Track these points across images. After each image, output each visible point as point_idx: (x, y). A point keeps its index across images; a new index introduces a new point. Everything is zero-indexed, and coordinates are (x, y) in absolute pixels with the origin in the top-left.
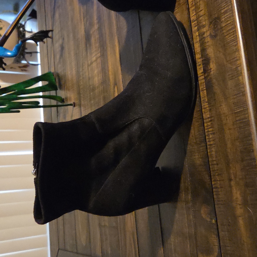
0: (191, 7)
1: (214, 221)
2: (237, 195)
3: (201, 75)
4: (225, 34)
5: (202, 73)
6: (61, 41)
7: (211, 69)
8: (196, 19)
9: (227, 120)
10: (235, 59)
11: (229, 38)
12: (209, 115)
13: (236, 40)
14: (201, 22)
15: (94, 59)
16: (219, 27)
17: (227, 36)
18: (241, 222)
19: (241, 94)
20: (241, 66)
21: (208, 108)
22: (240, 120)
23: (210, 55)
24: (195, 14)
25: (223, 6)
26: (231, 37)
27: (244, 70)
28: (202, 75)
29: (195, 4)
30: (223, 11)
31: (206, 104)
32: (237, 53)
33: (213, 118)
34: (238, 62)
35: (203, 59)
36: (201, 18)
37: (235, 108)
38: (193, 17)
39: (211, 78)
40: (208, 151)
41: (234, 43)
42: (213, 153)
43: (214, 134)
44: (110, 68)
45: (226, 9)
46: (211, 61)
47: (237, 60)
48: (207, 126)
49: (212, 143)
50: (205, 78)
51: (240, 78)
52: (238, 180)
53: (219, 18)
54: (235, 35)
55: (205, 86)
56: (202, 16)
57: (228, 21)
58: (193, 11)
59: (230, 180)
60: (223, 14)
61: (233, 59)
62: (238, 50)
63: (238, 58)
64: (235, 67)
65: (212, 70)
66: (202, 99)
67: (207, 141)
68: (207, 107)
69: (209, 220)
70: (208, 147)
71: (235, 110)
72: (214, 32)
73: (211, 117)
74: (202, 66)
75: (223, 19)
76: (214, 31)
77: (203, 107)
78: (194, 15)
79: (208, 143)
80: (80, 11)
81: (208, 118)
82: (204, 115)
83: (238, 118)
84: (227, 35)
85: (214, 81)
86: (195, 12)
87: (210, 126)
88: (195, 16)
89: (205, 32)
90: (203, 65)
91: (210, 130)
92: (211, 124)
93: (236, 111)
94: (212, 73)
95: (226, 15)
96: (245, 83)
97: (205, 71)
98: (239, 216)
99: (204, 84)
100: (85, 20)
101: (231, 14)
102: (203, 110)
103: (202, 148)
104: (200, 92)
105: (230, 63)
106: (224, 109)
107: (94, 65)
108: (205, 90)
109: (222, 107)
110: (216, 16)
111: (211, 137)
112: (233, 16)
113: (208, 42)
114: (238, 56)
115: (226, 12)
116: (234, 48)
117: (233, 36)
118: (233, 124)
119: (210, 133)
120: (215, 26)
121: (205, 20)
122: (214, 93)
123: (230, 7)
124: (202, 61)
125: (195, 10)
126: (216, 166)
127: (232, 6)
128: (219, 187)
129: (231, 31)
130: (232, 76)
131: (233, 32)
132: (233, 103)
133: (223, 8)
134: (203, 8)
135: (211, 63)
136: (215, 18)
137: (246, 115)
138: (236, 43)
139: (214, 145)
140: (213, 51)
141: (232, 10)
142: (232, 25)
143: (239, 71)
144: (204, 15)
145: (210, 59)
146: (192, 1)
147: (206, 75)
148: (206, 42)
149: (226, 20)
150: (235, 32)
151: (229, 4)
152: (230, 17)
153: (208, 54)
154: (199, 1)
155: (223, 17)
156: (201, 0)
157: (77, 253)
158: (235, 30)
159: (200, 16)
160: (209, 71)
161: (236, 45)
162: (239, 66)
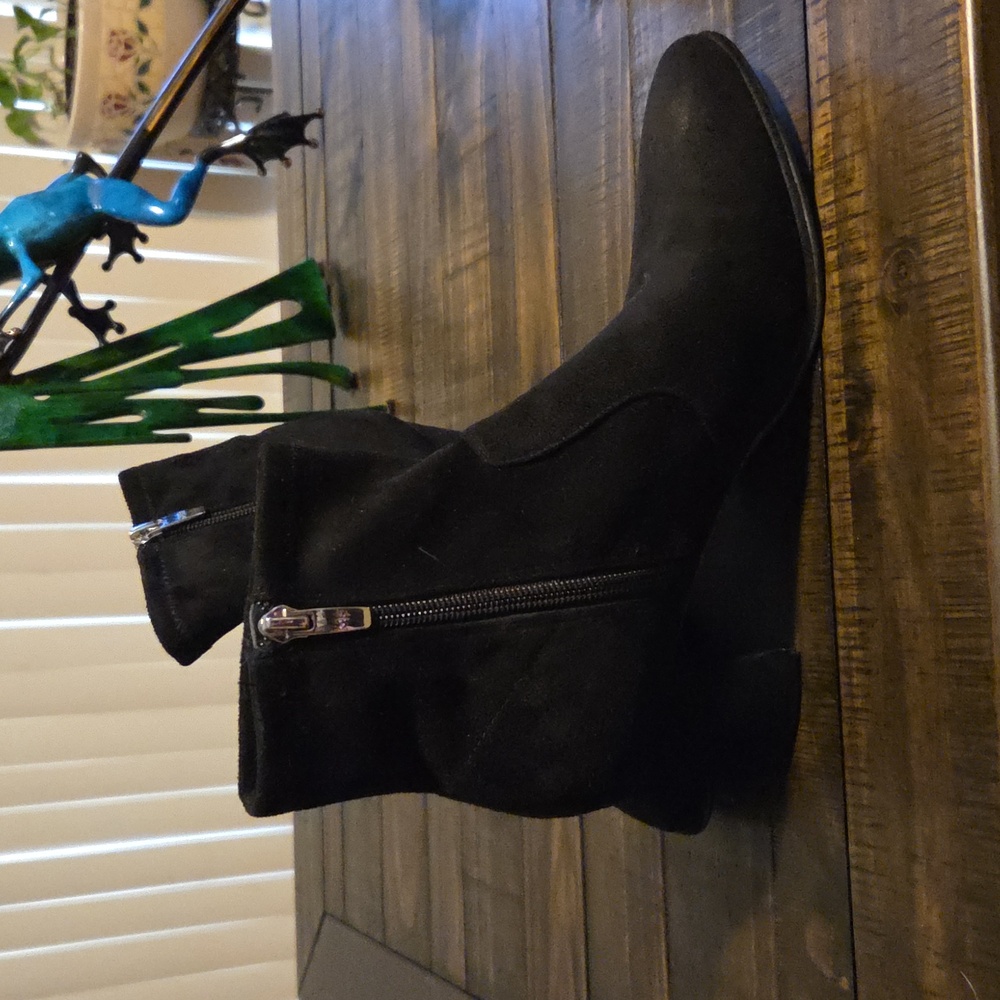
0: (821, 168)
1: (845, 983)
2: (930, 916)
3: (839, 440)
4: (935, 313)
5: (841, 434)
6: (350, 151)
7: (874, 429)
8: (834, 219)
9: (916, 636)
10: (963, 419)
11: (946, 333)
12: (855, 599)
13: (968, 346)
14: (851, 237)
15: (467, 257)
16: (913, 278)
17: (940, 322)
19: (973, 557)
20: (979, 450)
21: (854, 573)
22: (961, 651)
23: (875, 372)
24: (832, 198)
25: (933, 200)
26: (955, 330)
28: (842, 444)
29: (836, 162)
30: (932, 220)
31: (848, 554)
32: (970, 399)
33: (866, 615)
34: (972, 434)
35: (851, 382)
36: (851, 224)
37: (947, 600)
38: (827, 209)
39: (872, 465)
40: (846, 729)
41: (965, 355)
42: (862, 742)
43: (868, 672)
44: (522, 310)
45: (942, 216)
46: (877, 398)
47: (968, 425)
48: (847, 637)
49: (858, 703)
50: (853, 456)
51: (975, 496)
53: (916, 243)
54: (966, 326)
55: (848, 487)
56: (856, 216)
57: (949, 265)
58: (828, 187)
59: (912, 857)
60: (931, 232)
61: (953, 416)
62: (975, 388)
63: (972, 418)
64: (958, 449)
65: (878, 433)
66: (836, 535)
67: (843, 691)
68: (852, 569)
69: (828, 973)
70: (845, 714)
71: (948, 608)
72: (894, 289)
73: (863, 609)
74: (843, 408)
75: (933, 252)
76: (898, 286)
77: (837, 563)
78: (828, 200)
79: (846, 703)
80: (424, 52)
81: (853, 609)
82: (839, 594)
83: (956, 643)
84: (942, 317)
85: (883, 477)
86: (832, 191)
87: (858, 643)
88: (833, 206)
89: (863, 283)
90: (847, 404)
91: (856, 654)
92: (862, 634)
93: (948, 615)
94: (877, 445)
95: (941, 239)
97: (854, 431)
98: (932, 994)
99: (848, 478)
100: (442, 94)
101: (962, 244)
102: (837, 575)
103: (823, 711)
104: (831, 503)
105: (944, 429)
106: (909, 594)
107: (467, 280)
108: (848, 500)
109: (903, 582)
110: (908, 232)
111: (855, 681)
112: (968, 250)
113: (872, 323)
114: (970, 410)
115: (941, 228)
116: (963, 377)
117: (958, 329)
118: (938, 661)
119: (854, 665)
120: (902, 271)
121: (868, 235)
122: (880, 525)
123: (959, 212)
124: (847, 387)
125: (836, 185)
126: (866, 792)
127: (966, 211)
128: (871, 869)
129: (956, 308)
130: (948, 481)
131: (963, 312)
132: (944, 583)
133: (932, 208)
134: (862, 187)
135: (876, 408)
136: (904, 240)
137: (985, 642)
138: (968, 359)
139: (864, 715)
140: (886, 363)
141: (965, 226)
142: (962, 284)
143: (972, 468)
144: (864, 213)
145: (874, 392)
146: (826, 146)
147: (856, 447)
148: (863, 321)
149: (941, 259)
150: (970, 314)
151: (956, 199)
152: (955, 252)
153: (865, 370)
154: (852, 155)
155: (933, 242)
156: (858, 152)
157: (383, 945)
158: (970, 310)
159: (850, 213)
160: (868, 433)
161: (970, 365)
162: (975, 450)
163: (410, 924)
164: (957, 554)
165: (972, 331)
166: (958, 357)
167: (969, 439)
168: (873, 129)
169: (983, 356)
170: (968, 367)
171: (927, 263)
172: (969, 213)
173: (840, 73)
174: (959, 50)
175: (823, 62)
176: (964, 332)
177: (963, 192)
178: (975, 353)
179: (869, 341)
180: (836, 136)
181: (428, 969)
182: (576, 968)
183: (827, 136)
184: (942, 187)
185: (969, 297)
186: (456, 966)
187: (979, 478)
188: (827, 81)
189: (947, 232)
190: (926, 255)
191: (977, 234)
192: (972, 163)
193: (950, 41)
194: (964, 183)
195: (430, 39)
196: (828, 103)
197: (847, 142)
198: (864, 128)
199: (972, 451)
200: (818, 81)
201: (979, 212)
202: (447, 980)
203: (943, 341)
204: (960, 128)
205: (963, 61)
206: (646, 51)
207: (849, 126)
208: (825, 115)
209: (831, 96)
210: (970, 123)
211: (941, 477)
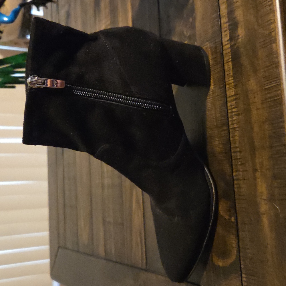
1: (233, 219)
2: (262, 188)
3: (227, 43)
5: (228, 41)
7: (238, 36)
10: (269, 22)
12: (233, 92)
18: (265, 221)
19: (274, 66)
20: (275, 30)
22: (270, 98)
23: (238, 18)
27: (279, 36)
28: (228, 44)
31: (231, 78)
32: (271, 15)
33: (238, 96)
34: (272, 26)
35: (230, 23)
37: (266, 83)
39: (238, 47)
40: (231, 135)
42: (237, 138)
43: (238, 115)
46: (239, 26)
47: (271, 23)
48: (231, 106)
49: (235, 126)
50: (231, 47)
51: (274, 45)
52: (264, 170)
55: (230, 57)
59: (255, 170)
61: (266, 22)
62: (273, 11)
63: (272, 21)
64: (268, 32)
65: (240, 36)
66: (226, 73)
67: (230, 123)
68: (232, 83)
69: (227, 217)
70: (231, 131)
71: (265, 85)
73: (237, 94)
74: (228, 32)
77: (227, 83)
79: (231, 127)
81: (233, 96)
82: (228, 93)
83: (268, 96)
85: (242, 50)
87: (235, 106)
90: (229, 31)
91: (234, 110)
92: (235, 103)
93: (266, 87)
94: (240, 40)
96: (280, 51)
97: (231, 39)
98: (264, 214)
99: (230, 54)
102: (227, 86)
103: (222, 133)
104: (225, 64)
105: (263, 28)
106: (252, 84)
108: (230, 61)
109: (250, 81)
111: (234, 119)
113: (237, 2)
114: (272, 18)
116: (268, 9)
118: (263, 103)
119: (234, 114)
122: (241, 66)
124: (229, 25)
126: (238, 154)
128: (241, 178)
130: (264, 44)
132: (264, 78)
135: (239, 29)
137: (279, 92)
138: (270, 3)
139: (237, 129)
140: (242, 13)
143: (273, 37)
145: (238, 24)
147: (233, 43)
148: (234, 2)
153: (236, 17)
157: (78, 252)
160: (237, 38)
161: (271, 4)
162: (273, 31)
163: (86, 243)
164: (268, 66)
166: (267, 3)
167: (271, 28)
179: (236, 8)
181: (93, 255)
182: (141, 241)
186: (102, 252)
187: (276, 39)
202: (98, 257)
211: (262, 43)
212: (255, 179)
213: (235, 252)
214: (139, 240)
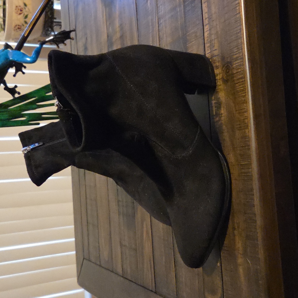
0: (207, 43)
1: (219, 264)
2: (239, 244)
4: (236, 82)
5: (214, 116)
6: (84, 40)
7: (222, 114)
8: (211, 57)
10: (243, 110)
11: (239, 87)
13: (244, 91)
14: (215, 62)
16: (230, 72)
17: (237, 84)
18: (241, 270)
19: (247, 147)
22: (245, 173)
23: (221, 99)
24: (210, 51)
25: (235, 51)
26: (241, 86)
29: (210, 41)
30: (235, 57)
32: (245, 105)
34: (246, 114)
35: (216, 102)
36: (215, 58)
37: (241, 159)
38: (208, 54)
39: (221, 124)
41: (244, 93)
45: (237, 55)
46: (222, 106)
47: (245, 112)
50: (217, 122)
51: (247, 130)
52: (240, 230)
53: (230, 62)
57: (239, 69)
59: (234, 229)
60: (234, 60)
61: (241, 109)
62: (246, 102)
63: (245, 110)
64: (242, 119)
65: (223, 115)
71: (241, 161)
72: (226, 76)
75: (235, 65)
78: (208, 52)
80: (103, 12)
83: (243, 171)
85: (224, 127)
88: (210, 54)
89: (218, 74)
90: (215, 108)
93: (241, 163)
94: (223, 118)
95: (237, 62)
97: (217, 115)
98: (240, 265)
100: (108, 23)
101: (242, 63)
105: (239, 113)
106: (231, 158)
109: (230, 155)
110: (229, 60)
112: (243, 65)
113: (220, 85)
114: (245, 108)
115: (236, 59)
116: (243, 99)
118: (239, 176)
120: (228, 71)
121: (219, 61)
122: (224, 140)
123: (241, 54)
125: (210, 48)
130: (240, 127)
131: (242, 81)
132: (240, 155)
133: (234, 54)
134: (217, 48)
135: (222, 108)
136: (228, 62)
137: (250, 170)
138: (244, 94)
140: (224, 96)
141: (243, 58)
142: (242, 74)
143: (246, 124)
144: (218, 55)
145: (222, 104)
146: (208, 37)
147: (217, 119)
148: (218, 85)
149: (237, 67)
150: (244, 82)
151: (240, 51)
152: (240, 65)
153: (219, 98)
154: (214, 39)
155: (235, 63)
156: (216, 38)
157: (100, 266)
158: (245, 81)
159: (214, 55)
160: (220, 115)
161: (245, 96)
162: (246, 119)
163: (107, 259)
164: (242, 147)
165: (245, 86)
166: (242, 94)
167: (245, 116)
168: (219, 33)
169: (248, 93)
170: (244, 96)
171: (233, 68)
172: (243, 55)
173: (210, 17)
174: (240, 10)
175: (206, 14)
176: (243, 87)
177: (242, 49)
178: (246, 92)
179: (220, 90)
180: (210, 34)
181: (112, 271)
183: (208, 34)
184: (236, 48)
185: (244, 77)
186: (120, 271)
187: (248, 126)
188: (208, 19)
189: (238, 60)
190: (233, 66)
191: (245, 60)
192: (244, 41)
193: (237, 8)
194: (242, 46)
195: (104, 8)
196: (208, 25)
197: (213, 36)
198: (217, 32)
199: (245, 119)
200: (206, 19)
201: (246, 54)
202: (116, 274)
203: (238, 90)
204: (240, 31)
205: (241, 13)
206: (161, 11)
207: (213, 32)
208: (207, 28)
209: (209, 23)
210: (243, 30)
211: (238, 126)
212: (234, 236)
213: (220, 291)
214: (149, 266)
